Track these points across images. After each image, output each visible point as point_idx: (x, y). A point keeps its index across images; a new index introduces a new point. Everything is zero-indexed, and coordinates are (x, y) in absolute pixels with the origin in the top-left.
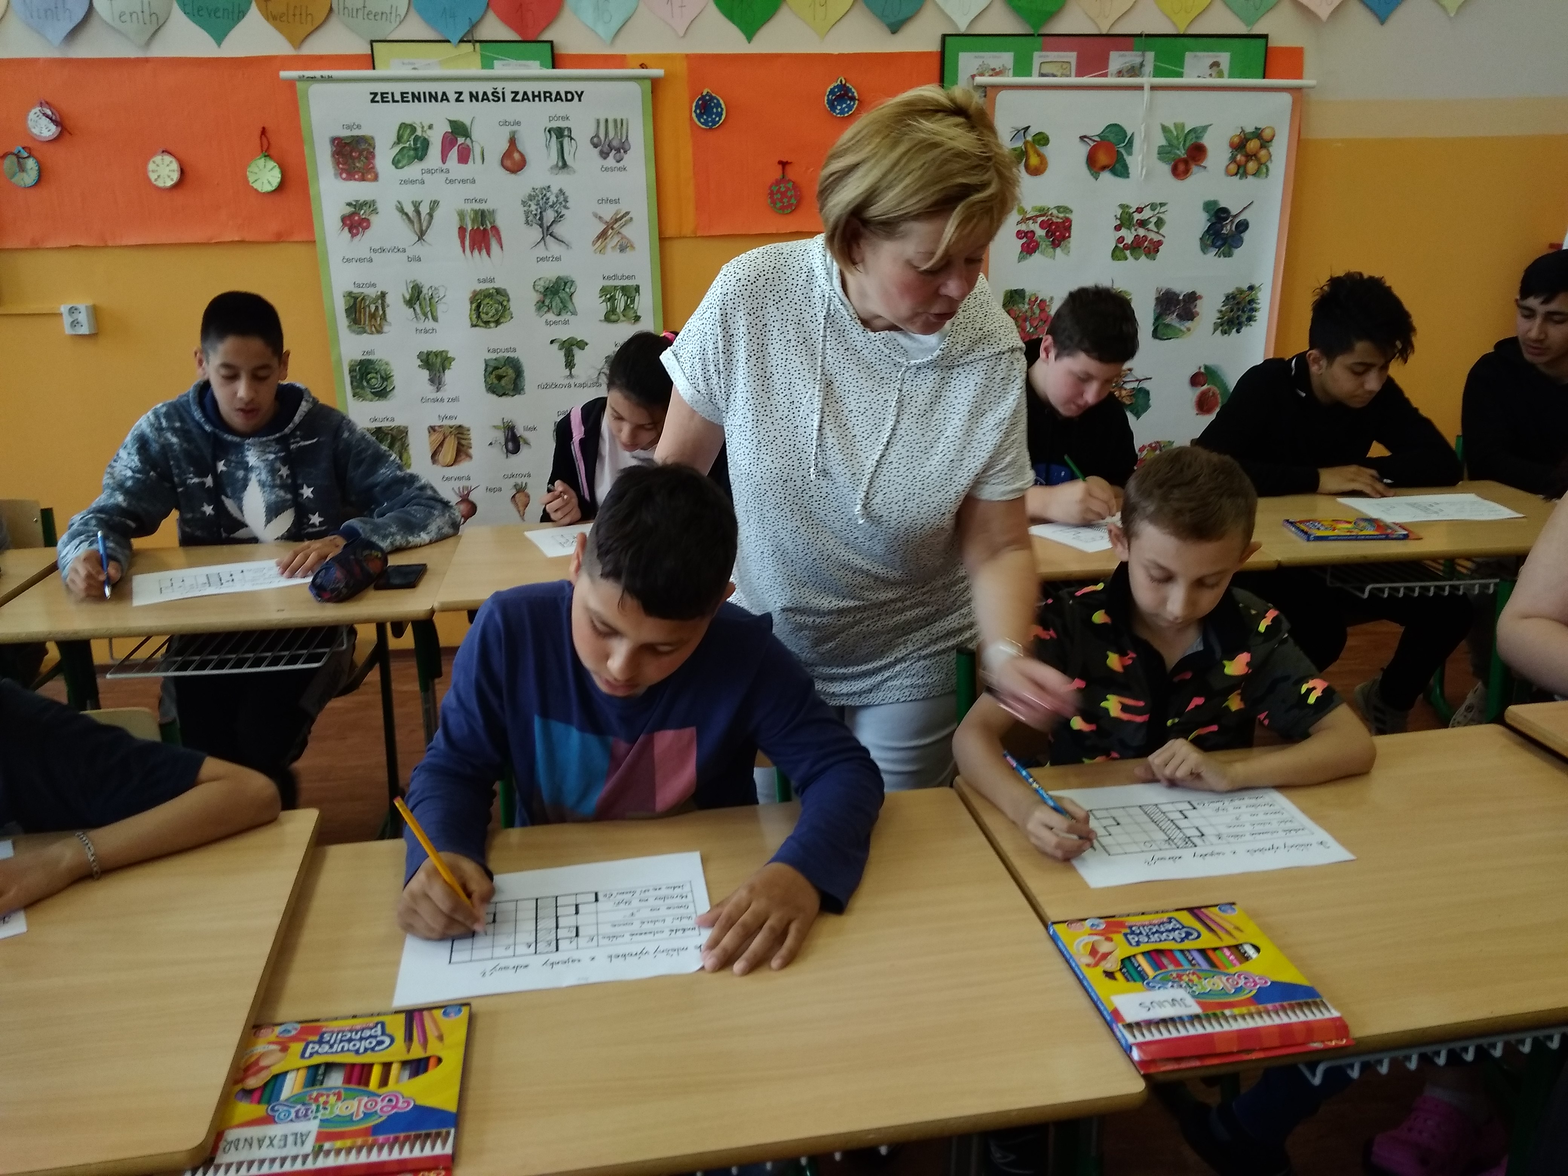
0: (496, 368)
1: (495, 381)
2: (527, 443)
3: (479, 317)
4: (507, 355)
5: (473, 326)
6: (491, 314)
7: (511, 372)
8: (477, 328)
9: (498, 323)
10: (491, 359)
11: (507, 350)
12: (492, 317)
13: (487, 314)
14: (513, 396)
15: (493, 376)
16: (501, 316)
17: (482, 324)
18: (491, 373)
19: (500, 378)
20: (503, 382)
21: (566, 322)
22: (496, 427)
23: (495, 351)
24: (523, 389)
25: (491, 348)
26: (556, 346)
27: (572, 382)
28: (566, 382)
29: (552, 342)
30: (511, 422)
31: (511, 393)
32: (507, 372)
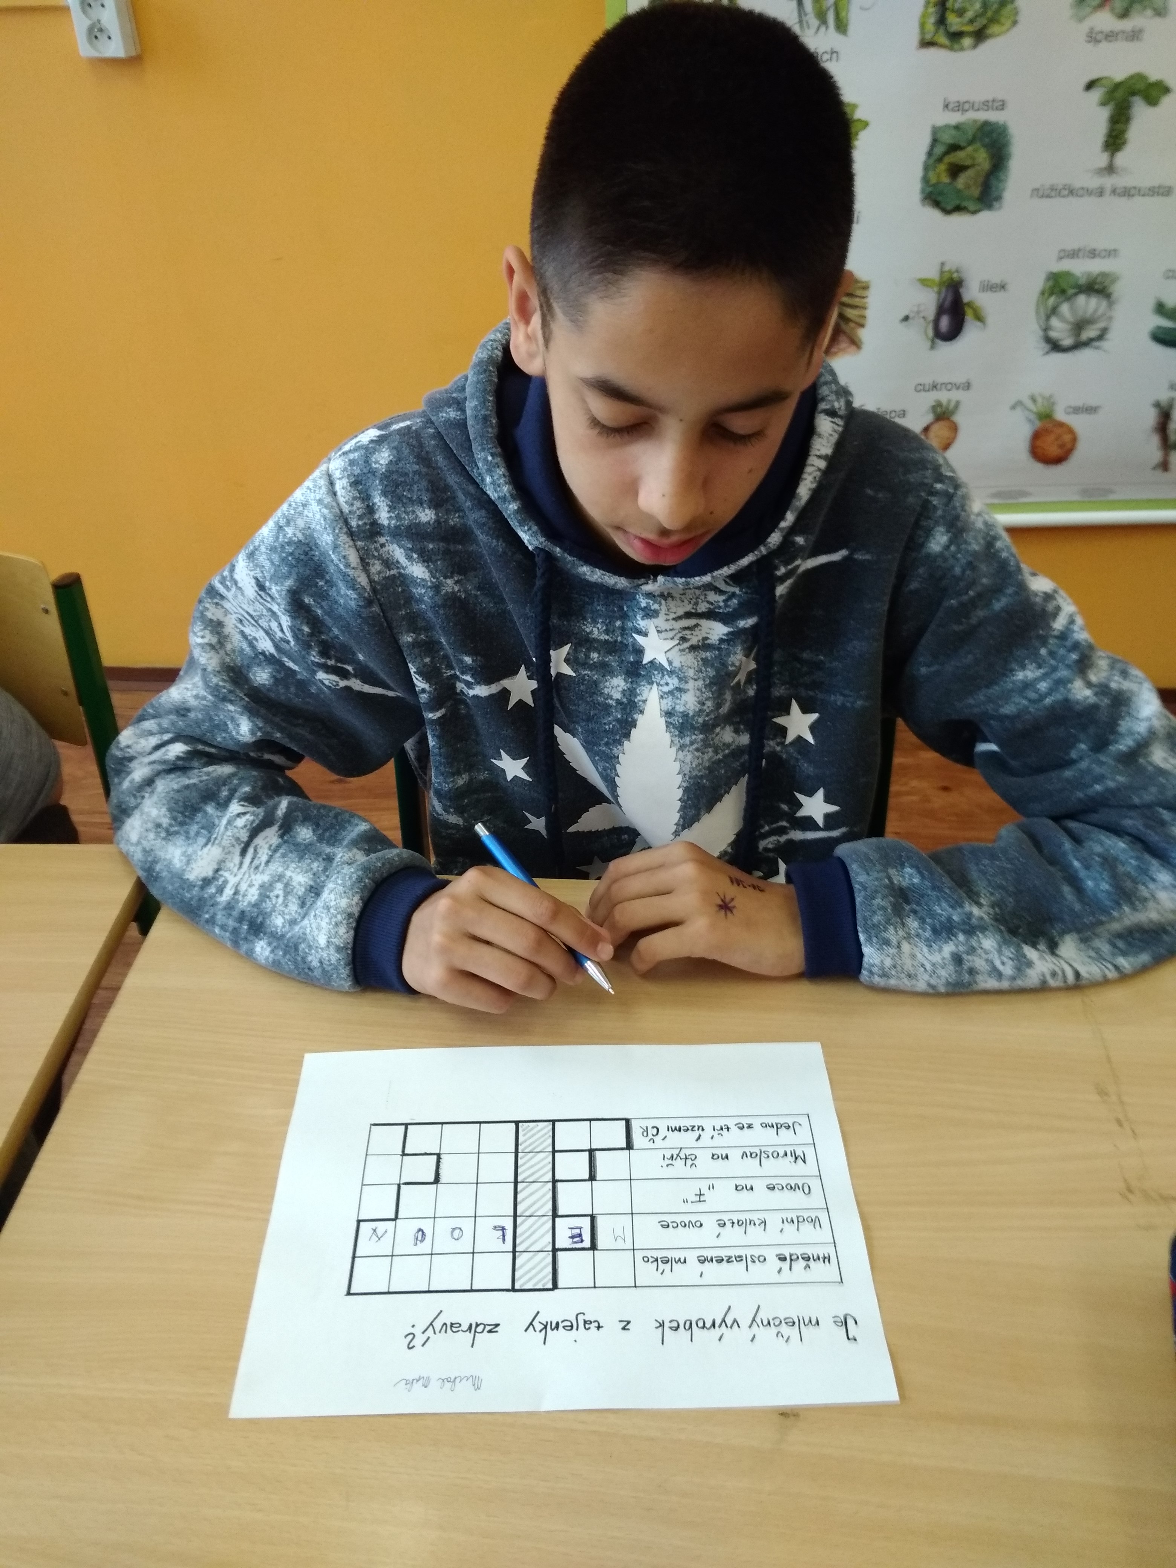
0: (954, 148)
1: (945, 179)
2: (979, 318)
3: (941, 21)
4: (983, 116)
5: (926, 44)
6: (970, 14)
7: (982, 158)
8: (932, 51)
9: (980, 36)
10: (947, 127)
11: (987, 105)
12: (971, 21)
13: (961, 12)
14: (974, 212)
15: (942, 167)
16: (993, 20)
17: (943, 39)
18: (940, 160)
19: (956, 170)
20: (962, 181)
21: (1135, 35)
22: (924, 282)
23: (960, 107)
24: (999, 198)
25: (953, 98)
26: (1096, 95)
27: (1108, 182)
28: (1095, 182)
29: (1090, 86)
30: (957, 271)
31: (972, 207)
32: (974, 159)
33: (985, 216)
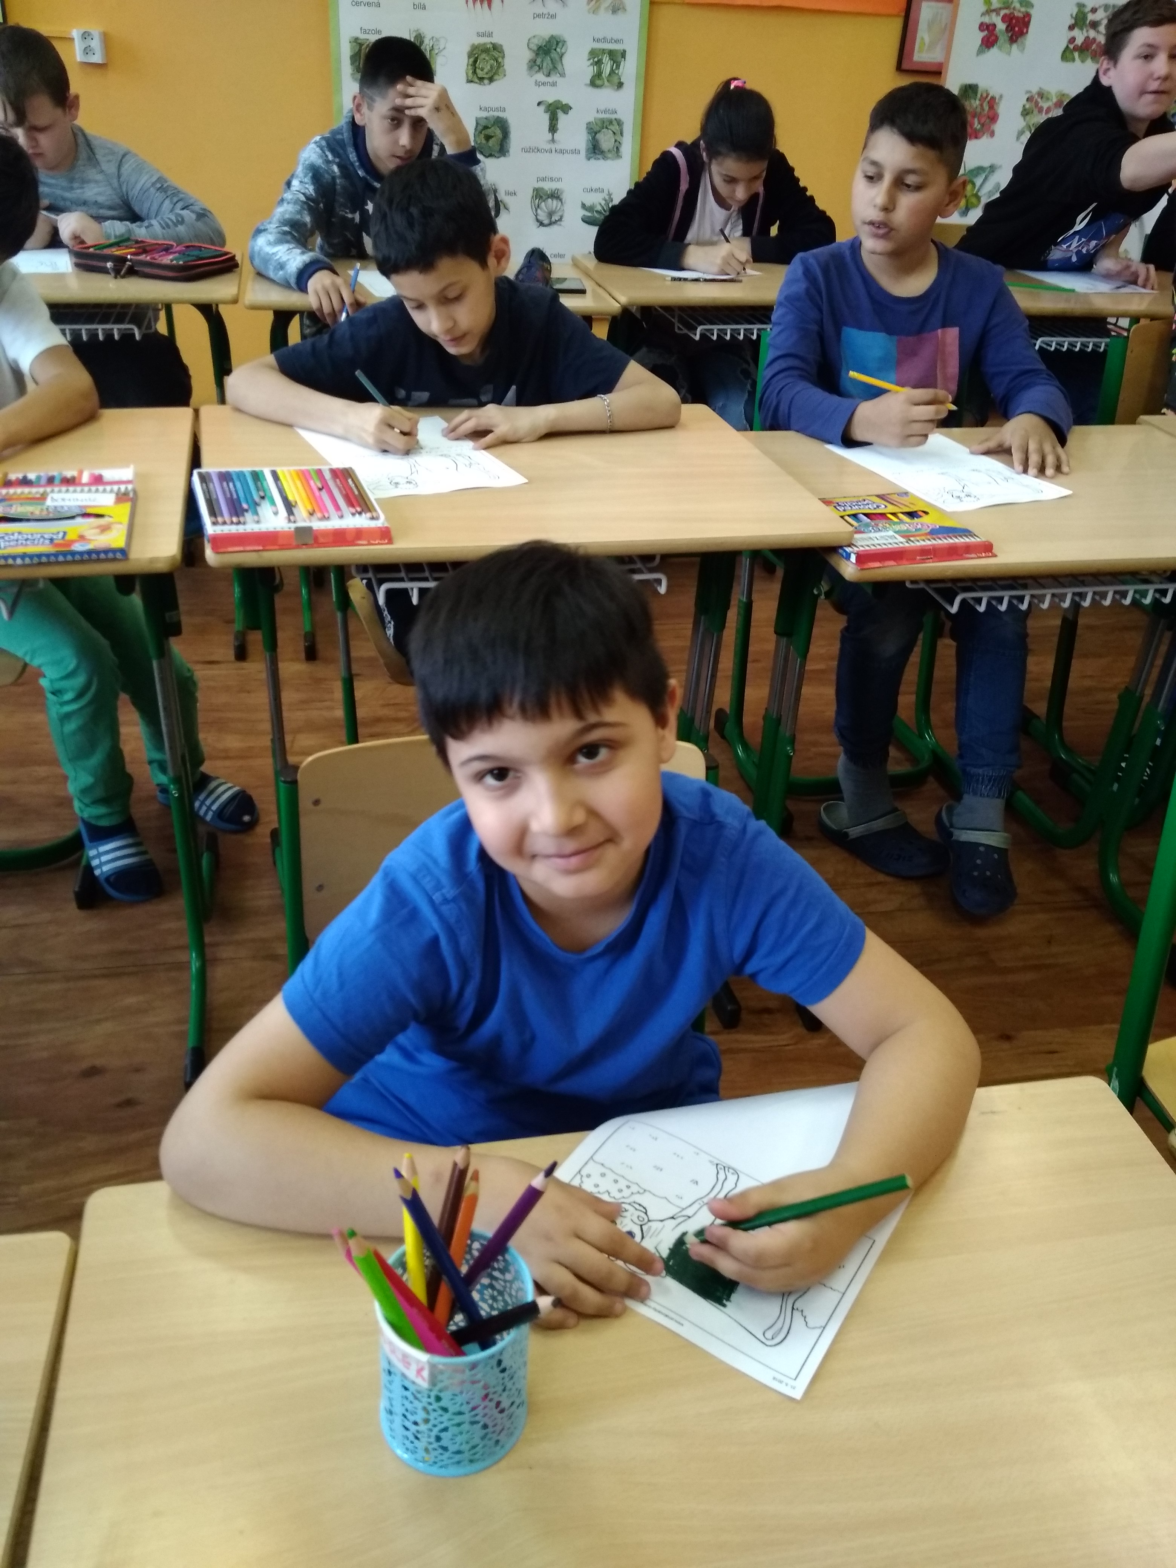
0: (486, 127)
1: (484, 141)
2: (506, 208)
3: (475, 72)
4: (496, 114)
5: (470, 81)
6: (486, 70)
7: (499, 133)
8: (472, 84)
9: (491, 80)
10: (482, 118)
11: (497, 109)
12: (487, 73)
13: (482, 70)
14: (498, 157)
15: (482, 136)
16: (495, 74)
17: (477, 80)
18: (481, 132)
19: (488, 138)
20: (491, 142)
21: (554, 84)
23: (486, 109)
24: (508, 151)
25: (483, 106)
26: (542, 108)
27: (553, 146)
28: (548, 147)
29: (539, 104)
30: (494, 185)
31: (496, 155)
32: (495, 133)
33: (502, 159)
